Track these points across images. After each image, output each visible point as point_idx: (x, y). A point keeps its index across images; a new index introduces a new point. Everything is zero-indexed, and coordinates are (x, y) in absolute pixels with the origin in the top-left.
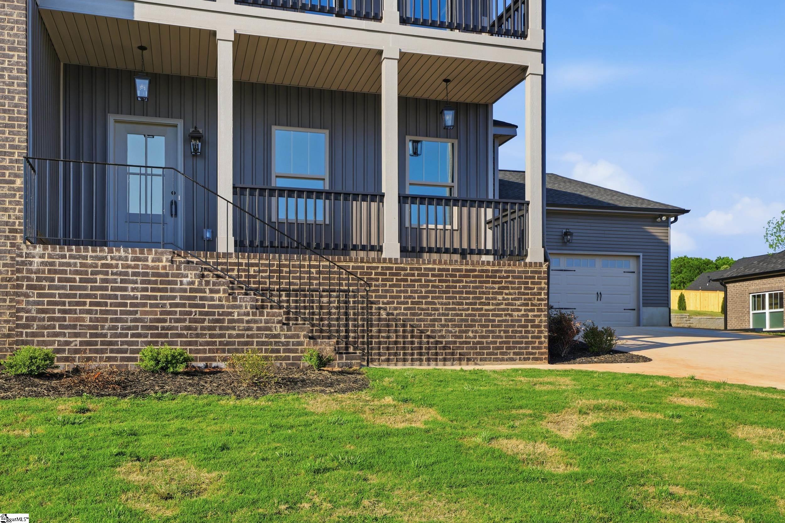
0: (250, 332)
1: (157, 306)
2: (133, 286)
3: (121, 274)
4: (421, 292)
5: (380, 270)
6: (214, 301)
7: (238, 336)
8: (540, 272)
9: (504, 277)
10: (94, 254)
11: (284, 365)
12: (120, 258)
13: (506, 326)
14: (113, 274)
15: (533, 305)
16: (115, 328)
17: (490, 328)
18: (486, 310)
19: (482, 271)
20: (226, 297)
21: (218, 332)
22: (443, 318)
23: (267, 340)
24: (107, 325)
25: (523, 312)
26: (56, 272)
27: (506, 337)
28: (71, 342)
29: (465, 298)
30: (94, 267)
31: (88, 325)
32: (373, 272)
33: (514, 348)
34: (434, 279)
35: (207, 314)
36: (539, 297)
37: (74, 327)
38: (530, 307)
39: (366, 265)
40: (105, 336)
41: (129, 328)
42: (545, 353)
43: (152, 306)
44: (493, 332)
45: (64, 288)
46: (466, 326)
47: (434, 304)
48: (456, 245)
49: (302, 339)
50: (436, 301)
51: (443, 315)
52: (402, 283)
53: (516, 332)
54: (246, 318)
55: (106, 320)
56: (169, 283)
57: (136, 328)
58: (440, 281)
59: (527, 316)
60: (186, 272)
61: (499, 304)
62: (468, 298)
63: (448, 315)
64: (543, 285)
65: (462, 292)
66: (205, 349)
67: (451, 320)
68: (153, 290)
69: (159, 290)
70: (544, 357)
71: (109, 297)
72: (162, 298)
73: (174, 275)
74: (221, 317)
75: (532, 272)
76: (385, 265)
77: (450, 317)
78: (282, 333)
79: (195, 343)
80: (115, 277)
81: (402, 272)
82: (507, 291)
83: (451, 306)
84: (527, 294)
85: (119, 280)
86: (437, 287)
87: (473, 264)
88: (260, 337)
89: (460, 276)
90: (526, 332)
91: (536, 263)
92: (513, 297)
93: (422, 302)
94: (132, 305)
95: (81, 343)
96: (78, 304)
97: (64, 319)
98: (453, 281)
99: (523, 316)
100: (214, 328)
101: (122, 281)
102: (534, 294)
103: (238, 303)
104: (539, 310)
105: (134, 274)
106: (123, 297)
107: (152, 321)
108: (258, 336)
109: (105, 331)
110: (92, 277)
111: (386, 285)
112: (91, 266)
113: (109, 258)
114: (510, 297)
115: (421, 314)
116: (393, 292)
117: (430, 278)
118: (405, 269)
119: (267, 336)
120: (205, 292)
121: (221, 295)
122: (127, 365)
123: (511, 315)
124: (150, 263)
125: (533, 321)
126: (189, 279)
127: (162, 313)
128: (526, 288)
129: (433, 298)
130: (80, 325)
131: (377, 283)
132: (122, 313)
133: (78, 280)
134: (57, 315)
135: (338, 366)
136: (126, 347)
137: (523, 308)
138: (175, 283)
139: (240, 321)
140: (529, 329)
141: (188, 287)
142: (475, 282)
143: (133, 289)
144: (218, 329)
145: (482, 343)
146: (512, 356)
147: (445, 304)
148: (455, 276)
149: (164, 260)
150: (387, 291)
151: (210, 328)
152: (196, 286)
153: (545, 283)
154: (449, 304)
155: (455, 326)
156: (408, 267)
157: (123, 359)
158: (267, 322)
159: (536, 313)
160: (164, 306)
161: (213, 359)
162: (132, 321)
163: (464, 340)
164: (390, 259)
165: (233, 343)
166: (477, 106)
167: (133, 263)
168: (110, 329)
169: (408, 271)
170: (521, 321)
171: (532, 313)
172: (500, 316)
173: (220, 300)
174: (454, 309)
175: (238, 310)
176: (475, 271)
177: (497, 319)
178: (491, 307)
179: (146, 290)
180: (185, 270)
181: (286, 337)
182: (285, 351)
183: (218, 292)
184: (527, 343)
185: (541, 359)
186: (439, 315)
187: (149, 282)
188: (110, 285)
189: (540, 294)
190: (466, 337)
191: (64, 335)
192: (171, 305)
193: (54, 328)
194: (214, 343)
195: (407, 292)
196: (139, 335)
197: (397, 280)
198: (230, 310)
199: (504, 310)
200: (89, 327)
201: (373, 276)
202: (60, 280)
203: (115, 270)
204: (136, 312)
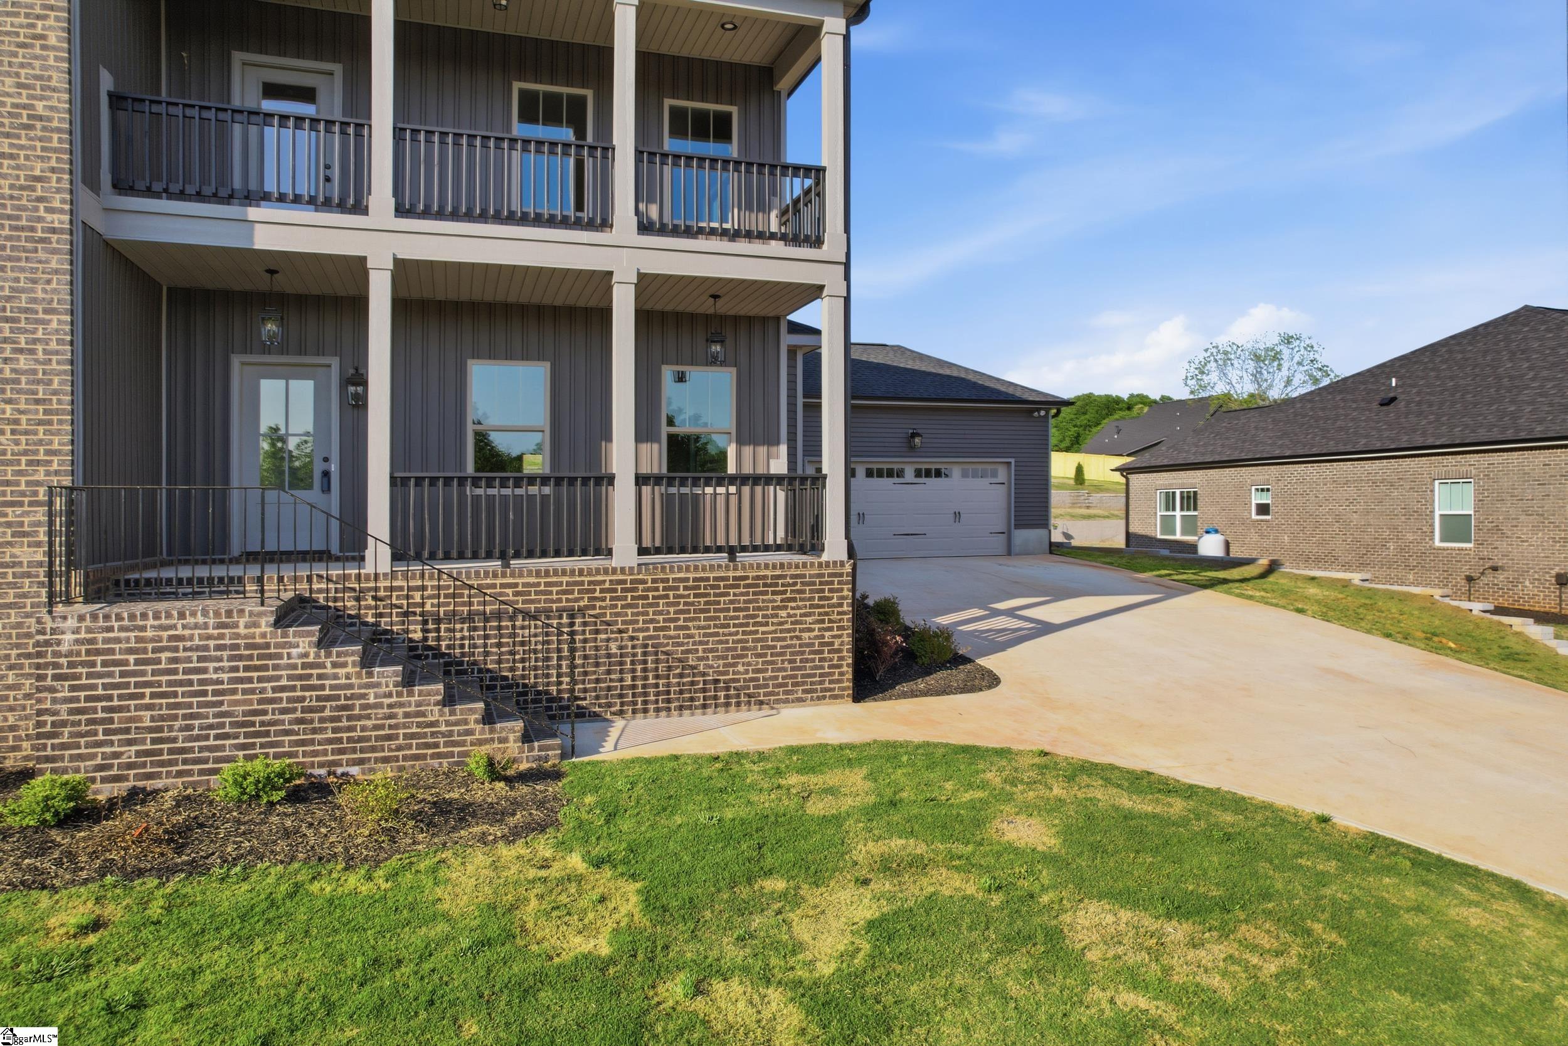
0: (393, 721)
1: (252, 691)
2: (217, 665)
3: (198, 648)
4: (668, 613)
5: (607, 585)
6: (338, 679)
7: (376, 728)
8: (841, 575)
9: (789, 585)
10: (156, 623)
11: (445, 765)
12: (196, 626)
13: (792, 654)
14: (185, 649)
15: (830, 621)
16: (189, 728)
17: (769, 658)
18: (763, 633)
19: (758, 578)
20: (357, 673)
21: (345, 723)
22: (700, 648)
23: (419, 730)
24: (177, 724)
25: (816, 633)
26: (98, 652)
27: (792, 669)
28: (122, 753)
29: (732, 618)
30: (157, 641)
31: (147, 727)
32: (598, 588)
33: (804, 683)
34: (687, 593)
35: (328, 698)
36: (840, 609)
37: (127, 731)
38: (826, 625)
39: (586, 579)
40: (174, 740)
41: (211, 727)
42: (848, 688)
43: (245, 692)
44: (772, 663)
45: (110, 675)
46: (733, 657)
47: (688, 628)
48: (721, 541)
49: (472, 726)
50: (690, 624)
51: (701, 643)
52: (641, 602)
53: (807, 661)
54: (387, 701)
55: (175, 718)
56: (270, 657)
57: (222, 725)
58: (696, 596)
59: (823, 637)
60: (297, 640)
61: (781, 624)
62: (738, 618)
63: (707, 643)
64: (845, 593)
65: (728, 610)
66: (326, 750)
67: (712, 650)
68: (247, 669)
69: (257, 668)
70: (846, 693)
71: (181, 683)
72: (260, 680)
73: (277, 646)
74: (350, 702)
75: (830, 575)
76: (614, 578)
77: (711, 646)
78: (441, 719)
79: (312, 742)
80: (189, 654)
81: (641, 587)
82: (793, 604)
83: (712, 630)
84: (823, 606)
85: (195, 658)
86: (692, 604)
87: (744, 568)
88: (409, 727)
89: (725, 587)
90: (821, 660)
91: (835, 563)
92: (802, 611)
93: (669, 628)
94: (216, 693)
95: (138, 754)
96: (132, 697)
97: (111, 721)
98: (716, 595)
99: (816, 637)
100: (338, 719)
101: (200, 659)
102: (833, 606)
103: (375, 679)
104: (839, 628)
105: (219, 648)
106: (201, 682)
107: (245, 714)
108: (405, 726)
109: (174, 734)
110: (154, 656)
111: (616, 606)
112: (152, 640)
113: (179, 626)
114: (798, 612)
115: (667, 645)
116: (627, 615)
117: (681, 592)
118: (644, 582)
119: (419, 725)
120: (325, 667)
121: (350, 669)
122: (208, 781)
123: (799, 638)
124: (242, 630)
125: (832, 644)
126: (300, 650)
127: (260, 702)
128: (820, 599)
129: (685, 620)
130: (136, 728)
131: (603, 604)
132: (200, 705)
133: (132, 661)
134: (100, 715)
135: (528, 761)
136: (206, 754)
137: (817, 626)
138: (279, 656)
139: (379, 706)
140: (826, 655)
141: (299, 661)
142: (747, 594)
143: (216, 670)
144: (344, 720)
145: (757, 679)
146: (800, 695)
147: (703, 628)
148: (718, 587)
149: (263, 624)
150: (617, 615)
151: (333, 719)
152: (311, 659)
153: (848, 590)
154: (709, 627)
155: (719, 658)
156: (649, 578)
157: (201, 772)
158: (418, 704)
159: (835, 633)
160: (263, 691)
161: (338, 764)
162: (216, 716)
163: (731, 677)
164: (623, 569)
165: (368, 739)
166: (764, 320)
167: (216, 632)
168: (181, 730)
169: (649, 584)
170: (813, 645)
171: (830, 633)
172: (784, 639)
173: (348, 677)
174: (717, 634)
175: (376, 690)
176: (747, 578)
177: (779, 644)
178: (771, 628)
179: (235, 669)
180: (294, 636)
181: (448, 723)
182: (446, 744)
183: (344, 665)
184: (821, 675)
185: (842, 697)
186: (694, 643)
187: (240, 658)
188: (181, 667)
189: (841, 605)
190: (734, 673)
191: (112, 743)
192: (274, 690)
193: (96, 734)
194: (340, 741)
195: (647, 614)
196: (226, 736)
197: (633, 598)
198: (363, 691)
199: (789, 631)
200: (151, 730)
201: (597, 594)
202: (105, 664)
203: (189, 644)
204: (221, 703)
